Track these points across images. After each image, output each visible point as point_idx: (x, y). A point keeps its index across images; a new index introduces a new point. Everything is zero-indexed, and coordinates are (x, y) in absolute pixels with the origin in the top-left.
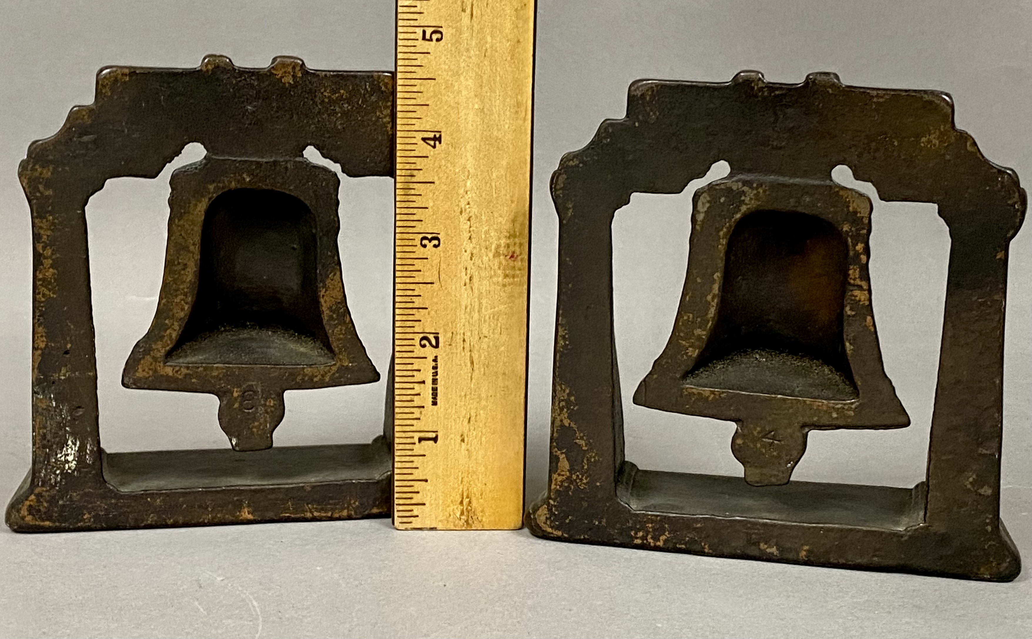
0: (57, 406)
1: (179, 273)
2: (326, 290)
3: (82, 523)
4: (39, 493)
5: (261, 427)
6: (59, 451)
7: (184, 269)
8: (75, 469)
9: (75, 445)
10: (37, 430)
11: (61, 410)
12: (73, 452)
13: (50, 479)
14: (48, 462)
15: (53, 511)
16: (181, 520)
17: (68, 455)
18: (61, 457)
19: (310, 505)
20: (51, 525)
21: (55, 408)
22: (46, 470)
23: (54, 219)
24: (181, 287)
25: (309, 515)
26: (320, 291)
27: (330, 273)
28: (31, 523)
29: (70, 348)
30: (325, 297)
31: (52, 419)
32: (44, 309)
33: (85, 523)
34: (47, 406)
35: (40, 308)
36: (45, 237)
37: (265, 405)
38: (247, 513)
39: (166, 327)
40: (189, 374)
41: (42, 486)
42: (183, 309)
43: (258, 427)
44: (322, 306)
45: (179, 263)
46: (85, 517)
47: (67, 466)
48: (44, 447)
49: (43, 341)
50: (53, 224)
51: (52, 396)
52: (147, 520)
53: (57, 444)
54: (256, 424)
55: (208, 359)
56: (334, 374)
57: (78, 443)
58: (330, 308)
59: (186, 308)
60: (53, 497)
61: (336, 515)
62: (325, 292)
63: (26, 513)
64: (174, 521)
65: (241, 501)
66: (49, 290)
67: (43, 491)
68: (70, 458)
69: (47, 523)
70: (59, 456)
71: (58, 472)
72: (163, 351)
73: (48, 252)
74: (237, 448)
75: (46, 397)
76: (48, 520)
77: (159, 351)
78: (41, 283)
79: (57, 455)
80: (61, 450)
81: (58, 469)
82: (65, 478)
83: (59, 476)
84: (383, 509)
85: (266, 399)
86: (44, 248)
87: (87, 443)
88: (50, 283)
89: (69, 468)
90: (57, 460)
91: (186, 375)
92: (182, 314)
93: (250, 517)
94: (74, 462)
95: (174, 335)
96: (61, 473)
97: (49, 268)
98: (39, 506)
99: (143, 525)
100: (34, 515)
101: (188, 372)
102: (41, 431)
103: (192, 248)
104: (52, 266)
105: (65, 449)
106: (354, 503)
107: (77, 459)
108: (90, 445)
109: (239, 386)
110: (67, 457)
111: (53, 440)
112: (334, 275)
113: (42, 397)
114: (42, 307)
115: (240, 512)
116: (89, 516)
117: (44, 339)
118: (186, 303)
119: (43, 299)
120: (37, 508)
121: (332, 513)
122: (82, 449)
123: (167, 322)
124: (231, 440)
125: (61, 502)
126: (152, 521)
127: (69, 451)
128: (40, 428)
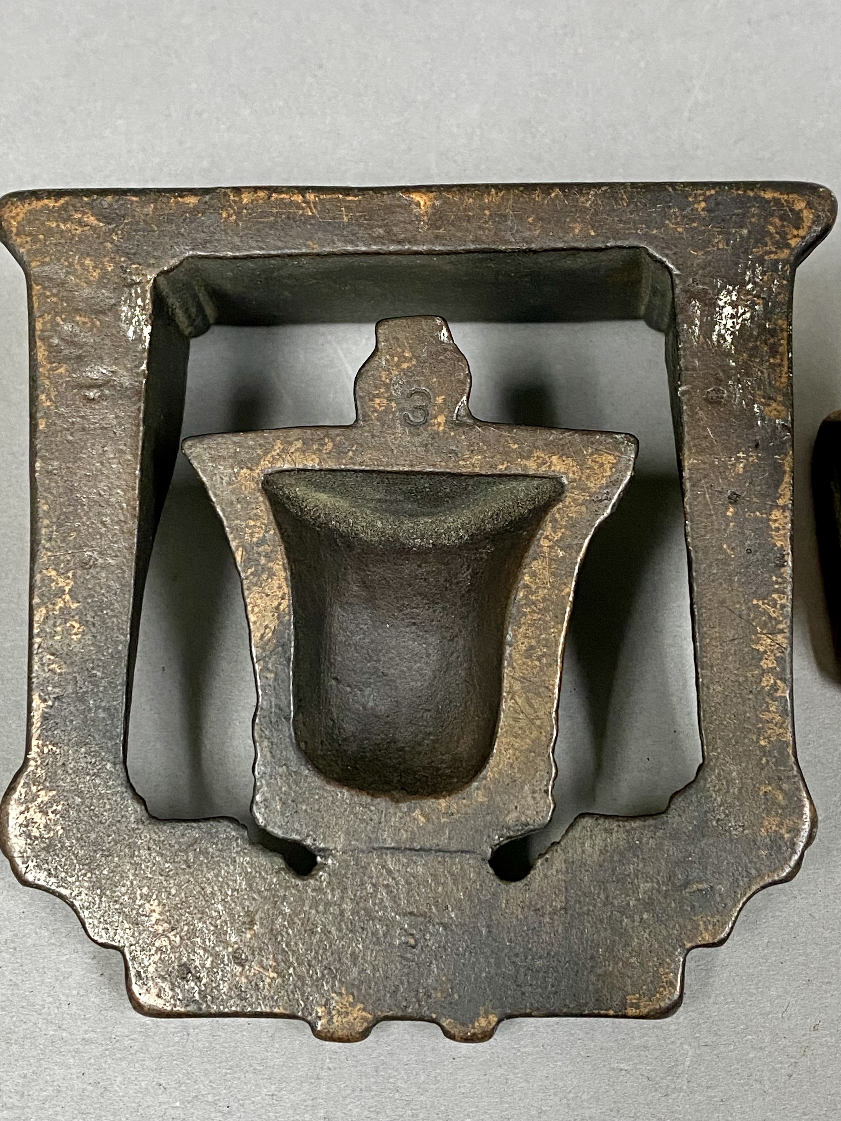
0: (750, 404)
1: (538, 642)
2: (277, 608)
3: (708, 193)
4: (781, 248)
5: (396, 359)
6: (748, 323)
7: (531, 648)
8: (720, 291)
9: (720, 335)
10: (786, 363)
11: (743, 397)
12: (724, 322)
13: (763, 273)
14: (766, 305)
15: (759, 216)
16: (537, 196)
17: (732, 317)
18: (744, 313)
19: (310, 214)
20: (762, 193)
21: (754, 402)
22: (770, 289)
23: (758, 739)
24: (536, 616)
25: (311, 197)
26: (288, 606)
27: (269, 640)
28: (795, 196)
29: (727, 509)
30: (280, 594)
31: (760, 382)
32: (774, 578)
33: (704, 194)
34: (769, 405)
35: (780, 580)
36: (773, 709)
37: (389, 400)
38: (422, 203)
39: (561, 544)
40: (522, 457)
41: (777, 261)
42: (533, 575)
43: (403, 359)
44: (286, 579)
45: (539, 659)
46: (703, 205)
47: (734, 298)
48: (773, 333)
49: (775, 521)
50: (759, 732)
51: (759, 422)
52: (596, 195)
53: (751, 335)
54: (405, 366)
55: (488, 483)
56: (266, 454)
57: (714, 338)
58: (272, 575)
59: (527, 578)
60: (760, 241)
61: (261, 194)
62: (280, 604)
63: (805, 213)
64: (550, 194)
65: (433, 225)
66: (765, 612)
67: (776, 253)
68: (728, 310)
69: (768, 195)
70: (748, 315)
71: (750, 286)
72: (568, 500)
73: (767, 681)
74: (438, 322)
75: (770, 420)
76: (768, 202)
77: (574, 500)
78: (781, 626)
79: (752, 317)
80: (743, 325)
81: (748, 292)
82: (736, 274)
83: (747, 278)
84: (177, 203)
85: (387, 411)
86: (775, 688)
87: (698, 337)
88: (764, 626)
89: (729, 293)
90: (752, 307)
91: (528, 458)
92: (535, 565)
93: (416, 197)
94: (721, 303)
95: (548, 529)
96: (744, 284)
97: (765, 652)
98: (783, 226)
99: (603, 189)
100: (792, 210)
101: (524, 462)
102: (778, 361)
103: (517, 686)
104: (760, 656)
105: (738, 327)
106: (229, 216)
107: (717, 309)
108: (693, 333)
109: (435, 435)
110: (733, 312)
111: (758, 343)
112: (262, 637)
113: (777, 421)
114: (777, 583)
115: (433, 206)
116: (696, 206)
117: (774, 526)
118: (526, 586)
119: (775, 596)
120: (785, 223)
121: (269, 198)
122: (708, 327)
123: (561, 554)
124: (450, 337)
125: (745, 232)
126: (588, 194)
127: (730, 324)
128: (780, 365)
